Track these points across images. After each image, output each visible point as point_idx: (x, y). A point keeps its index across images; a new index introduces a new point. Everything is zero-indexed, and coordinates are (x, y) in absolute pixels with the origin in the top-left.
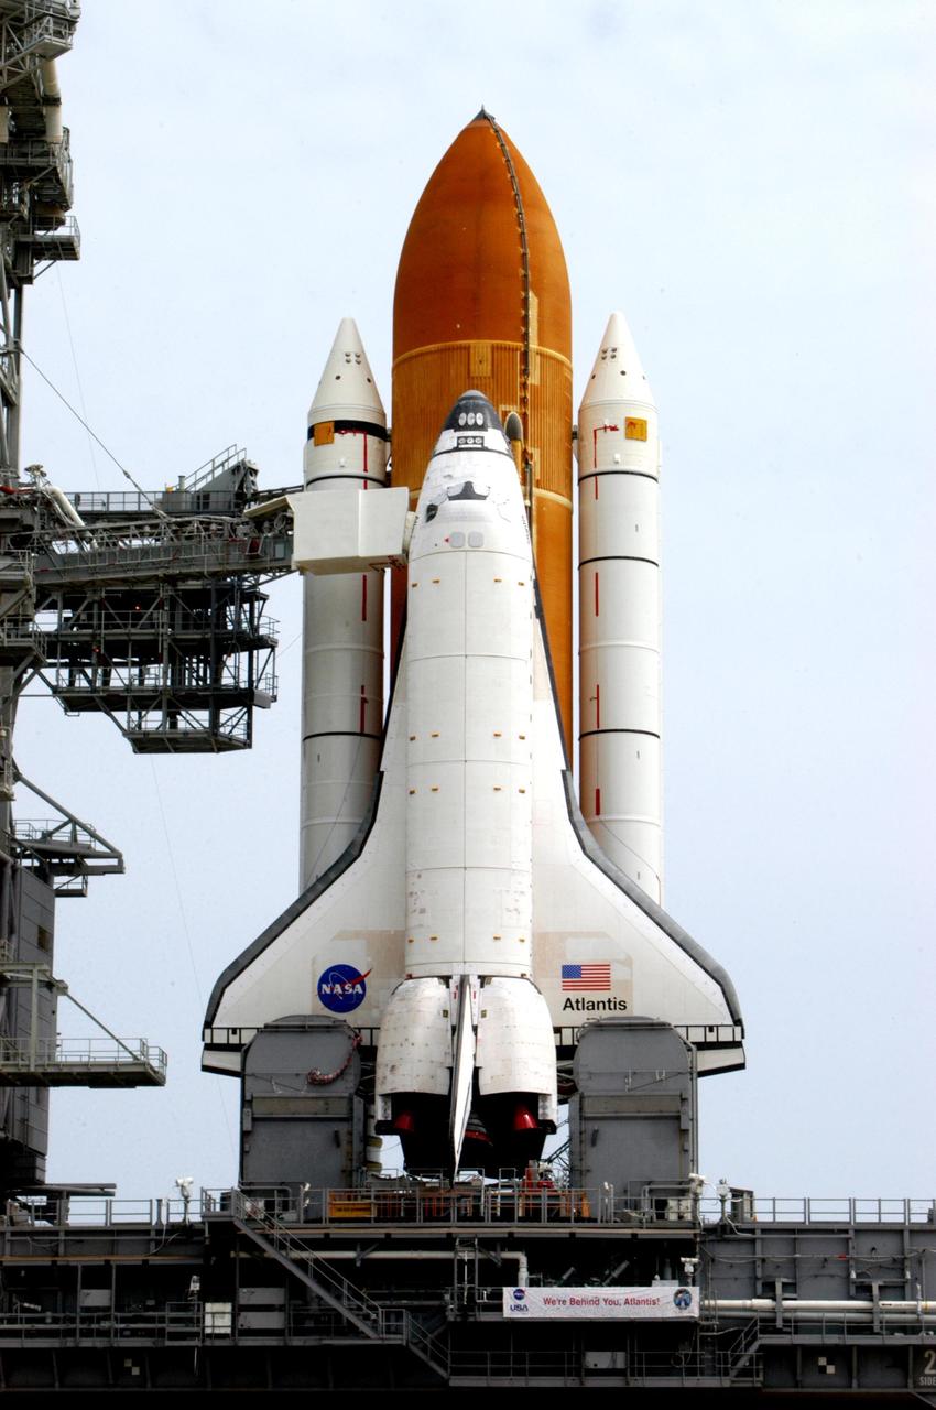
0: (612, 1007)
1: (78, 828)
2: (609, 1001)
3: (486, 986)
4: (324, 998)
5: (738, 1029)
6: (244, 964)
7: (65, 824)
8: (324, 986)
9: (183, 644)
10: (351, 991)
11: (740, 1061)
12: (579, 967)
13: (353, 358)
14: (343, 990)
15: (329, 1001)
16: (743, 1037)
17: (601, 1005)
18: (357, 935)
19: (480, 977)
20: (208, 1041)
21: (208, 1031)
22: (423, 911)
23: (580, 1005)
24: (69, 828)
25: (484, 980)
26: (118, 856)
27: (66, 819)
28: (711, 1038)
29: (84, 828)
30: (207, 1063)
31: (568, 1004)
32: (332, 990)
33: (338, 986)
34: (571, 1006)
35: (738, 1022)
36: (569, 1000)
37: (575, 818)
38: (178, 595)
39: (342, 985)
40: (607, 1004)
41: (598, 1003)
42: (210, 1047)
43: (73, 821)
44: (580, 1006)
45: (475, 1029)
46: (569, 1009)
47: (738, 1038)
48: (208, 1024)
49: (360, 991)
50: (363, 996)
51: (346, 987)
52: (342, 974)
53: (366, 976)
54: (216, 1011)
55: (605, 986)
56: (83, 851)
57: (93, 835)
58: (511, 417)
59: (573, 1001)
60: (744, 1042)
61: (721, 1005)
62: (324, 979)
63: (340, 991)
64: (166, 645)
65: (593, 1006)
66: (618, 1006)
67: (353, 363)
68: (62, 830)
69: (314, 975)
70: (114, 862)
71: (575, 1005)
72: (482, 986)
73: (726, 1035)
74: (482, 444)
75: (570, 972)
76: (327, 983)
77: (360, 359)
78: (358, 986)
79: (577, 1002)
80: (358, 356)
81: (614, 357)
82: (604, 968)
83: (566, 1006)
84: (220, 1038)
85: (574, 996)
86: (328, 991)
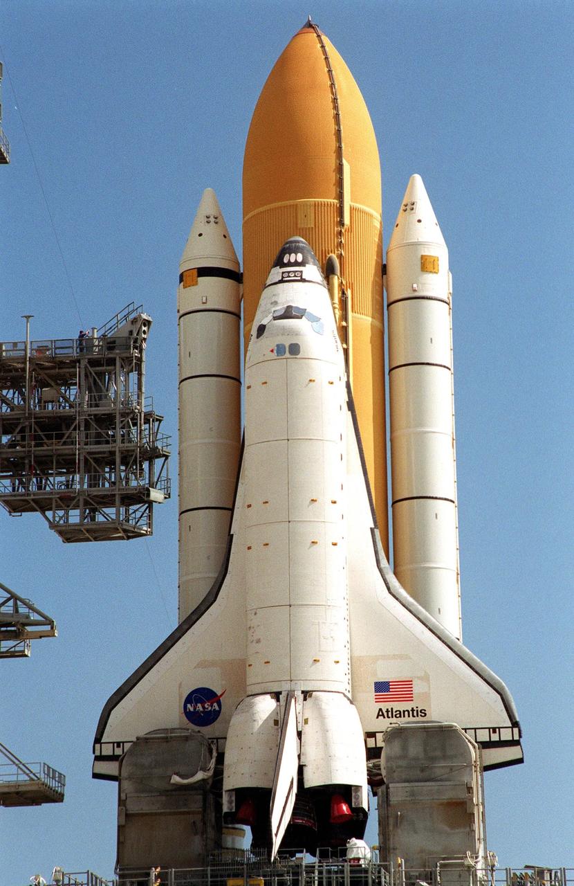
0: (415, 714)
1: (19, 603)
2: (413, 710)
3: (308, 699)
4: (188, 714)
5: (516, 730)
6: (126, 691)
7: (9, 600)
8: (189, 706)
9: (97, 456)
10: (210, 708)
11: (519, 756)
12: (388, 682)
13: (212, 219)
14: (204, 707)
15: (191, 716)
16: (520, 736)
17: (406, 713)
18: (213, 664)
19: (303, 692)
20: (98, 753)
21: (98, 746)
22: (258, 641)
23: (390, 713)
24: (11, 603)
25: (307, 695)
26: (51, 623)
27: (9, 596)
28: (495, 737)
29: (24, 603)
30: (96, 771)
31: (380, 713)
32: (195, 709)
33: (199, 705)
34: (383, 715)
35: (515, 724)
36: (380, 710)
37: (382, 566)
38: (91, 419)
39: (203, 703)
40: (411, 712)
41: (404, 711)
42: (97, 758)
43: (14, 597)
44: (390, 715)
45: (299, 734)
46: (381, 718)
47: (516, 737)
48: (98, 740)
49: (217, 708)
50: (219, 712)
51: (206, 706)
52: (202, 695)
53: (221, 695)
54: (104, 728)
55: (409, 698)
56: (24, 620)
57: (31, 607)
58: (329, 258)
59: (384, 711)
60: (521, 740)
61: (502, 710)
62: (189, 700)
63: (201, 709)
64: (82, 458)
65: (400, 714)
66: (420, 714)
67: (212, 223)
68: (6, 604)
69: (181, 697)
70: (48, 628)
71: (385, 714)
72: (305, 699)
73: (506, 735)
74: (301, 276)
75: (381, 687)
76: (191, 703)
77: (217, 221)
78: (215, 704)
79: (387, 711)
80: (216, 218)
81: (412, 209)
82: (408, 683)
83: (378, 715)
84: (107, 750)
85: (385, 706)
86: (192, 709)
